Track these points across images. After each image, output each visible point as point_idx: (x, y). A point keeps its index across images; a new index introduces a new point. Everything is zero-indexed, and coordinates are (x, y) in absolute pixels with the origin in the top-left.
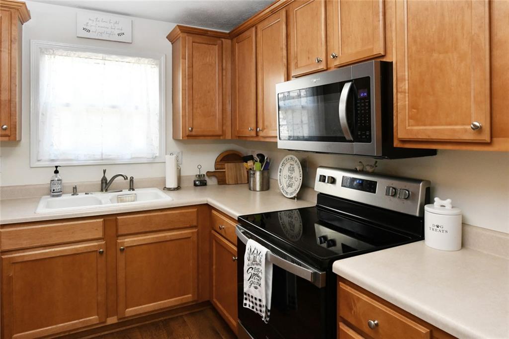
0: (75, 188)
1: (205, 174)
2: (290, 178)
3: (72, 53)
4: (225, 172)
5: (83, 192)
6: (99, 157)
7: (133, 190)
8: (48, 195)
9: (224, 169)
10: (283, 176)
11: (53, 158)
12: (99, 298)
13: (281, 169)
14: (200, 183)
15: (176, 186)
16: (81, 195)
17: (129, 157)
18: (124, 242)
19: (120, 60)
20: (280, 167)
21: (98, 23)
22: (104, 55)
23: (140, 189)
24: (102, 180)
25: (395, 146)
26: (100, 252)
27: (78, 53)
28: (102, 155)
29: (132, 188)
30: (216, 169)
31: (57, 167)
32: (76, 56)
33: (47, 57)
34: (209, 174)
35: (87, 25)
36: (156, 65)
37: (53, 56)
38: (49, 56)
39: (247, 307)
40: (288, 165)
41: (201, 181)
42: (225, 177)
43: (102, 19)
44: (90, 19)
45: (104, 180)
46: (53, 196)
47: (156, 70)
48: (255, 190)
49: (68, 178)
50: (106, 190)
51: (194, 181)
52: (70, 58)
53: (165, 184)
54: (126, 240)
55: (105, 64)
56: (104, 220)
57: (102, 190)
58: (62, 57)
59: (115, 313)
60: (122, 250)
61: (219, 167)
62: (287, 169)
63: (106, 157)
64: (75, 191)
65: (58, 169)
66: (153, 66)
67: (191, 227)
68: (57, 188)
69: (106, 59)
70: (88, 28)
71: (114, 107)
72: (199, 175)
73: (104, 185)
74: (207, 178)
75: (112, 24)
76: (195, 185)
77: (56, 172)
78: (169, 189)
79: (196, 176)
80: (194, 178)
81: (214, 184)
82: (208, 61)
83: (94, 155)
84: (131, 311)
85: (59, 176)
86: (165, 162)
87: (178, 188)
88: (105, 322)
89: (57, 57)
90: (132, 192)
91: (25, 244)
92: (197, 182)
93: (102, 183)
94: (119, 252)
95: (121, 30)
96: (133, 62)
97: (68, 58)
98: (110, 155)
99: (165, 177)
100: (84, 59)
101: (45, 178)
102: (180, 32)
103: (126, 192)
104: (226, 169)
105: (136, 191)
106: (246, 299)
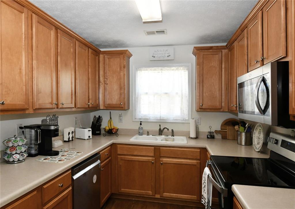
0: (148, 132)
1: (214, 132)
2: (259, 138)
3: (148, 69)
4: (226, 131)
5: (151, 135)
6: (159, 118)
7: (174, 136)
8: (138, 134)
9: (226, 130)
10: (256, 137)
11: (140, 118)
12: (152, 184)
13: (255, 132)
14: (211, 137)
15: (195, 137)
16: (151, 136)
17: (172, 119)
18: (163, 160)
19: (169, 69)
20: (254, 131)
21: (158, 52)
22: (162, 68)
23: (177, 136)
24: (159, 130)
25: (290, 119)
26: (152, 163)
27: (150, 68)
28: (160, 117)
29: (173, 135)
30: (221, 129)
31: (141, 122)
32: (150, 69)
33: (139, 72)
34: (216, 132)
35: (154, 54)
36: (187, 69)
37: (141, 71)
38: (139, 71)
39: (203, 203)
40: (258, 130)
41: (211, 136)
42: (226, 134)
43: (160, 50)
44: (155, 51)
45: (160, 129)
46: (140, 135)
47: (187, 73)
48: (241, 144)
49: (145, 127)
50: (161, 135)
51: (207, 135)
52: (147, 71)
53: (190, 135)
54: (164, 159)
55: (162, 72)
56: (155, 148)
57: (159, 135)
58: (144, 71)
59: (159, 193)
60: (162, 164)
61: (223, 128)
62: (258, 133)
63: (162, 119)
64: (148, 134)
65: (141, 123)
66: (185, 70)
67: (196, 159)
68: (141, 131)
69: (163, 69)
70: (154, 56)
71: (166, 93)
72: (210, 132)
73: (160, 132)
74: (215, 134)
75: (165, 52)
76: (208, 138)
77: (141, 124)
78: (192, 138)
79: (208, 132)
80: (207, 134)
81: (220, 138)
82: (212, 64)
83: (157, 117)
84: (166, 194)
85: (142, 126)
86: (189, 123)
87: (196, 138)
88: (155, 196)
89: (142, 71)
90: (173, 137)
91: (125, 153)
92: (209, 136)
93: (159, 131)
94: (160, 164)
95: (169, 54)
96: (175, 69)
97: (146, 71)
98: (164, 118)
99: (190, 131)
100: (153, 71)
101: (136, 127)
102: (196, 50)
103: (170, 137)
104: (228, 129)
105: (175, 137)
106: (203, 199)
